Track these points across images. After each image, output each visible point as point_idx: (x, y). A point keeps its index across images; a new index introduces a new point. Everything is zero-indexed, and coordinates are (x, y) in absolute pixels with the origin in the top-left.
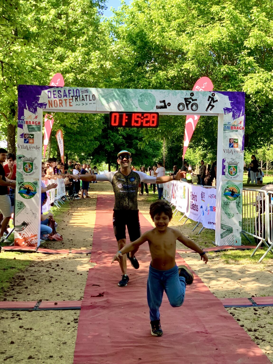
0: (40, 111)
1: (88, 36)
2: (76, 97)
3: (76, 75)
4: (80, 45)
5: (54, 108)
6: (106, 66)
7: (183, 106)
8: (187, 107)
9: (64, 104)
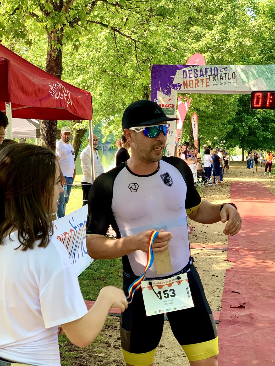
0: (174, 92)
1: (226, 12)
2: (214, 76)
3: (212, 55)
4: (217, 22)
5: (189, 89)
6: (245, 43)
9: (200, 84)
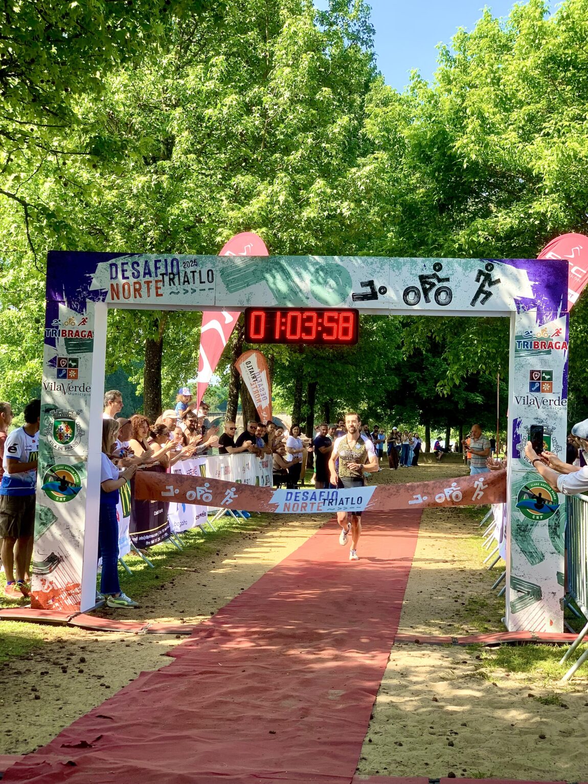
0: (92, 306)
2: (172, 276)
5: (123, 300)
7: (416, 294)
8: (426, 295)
9: (144, 291)
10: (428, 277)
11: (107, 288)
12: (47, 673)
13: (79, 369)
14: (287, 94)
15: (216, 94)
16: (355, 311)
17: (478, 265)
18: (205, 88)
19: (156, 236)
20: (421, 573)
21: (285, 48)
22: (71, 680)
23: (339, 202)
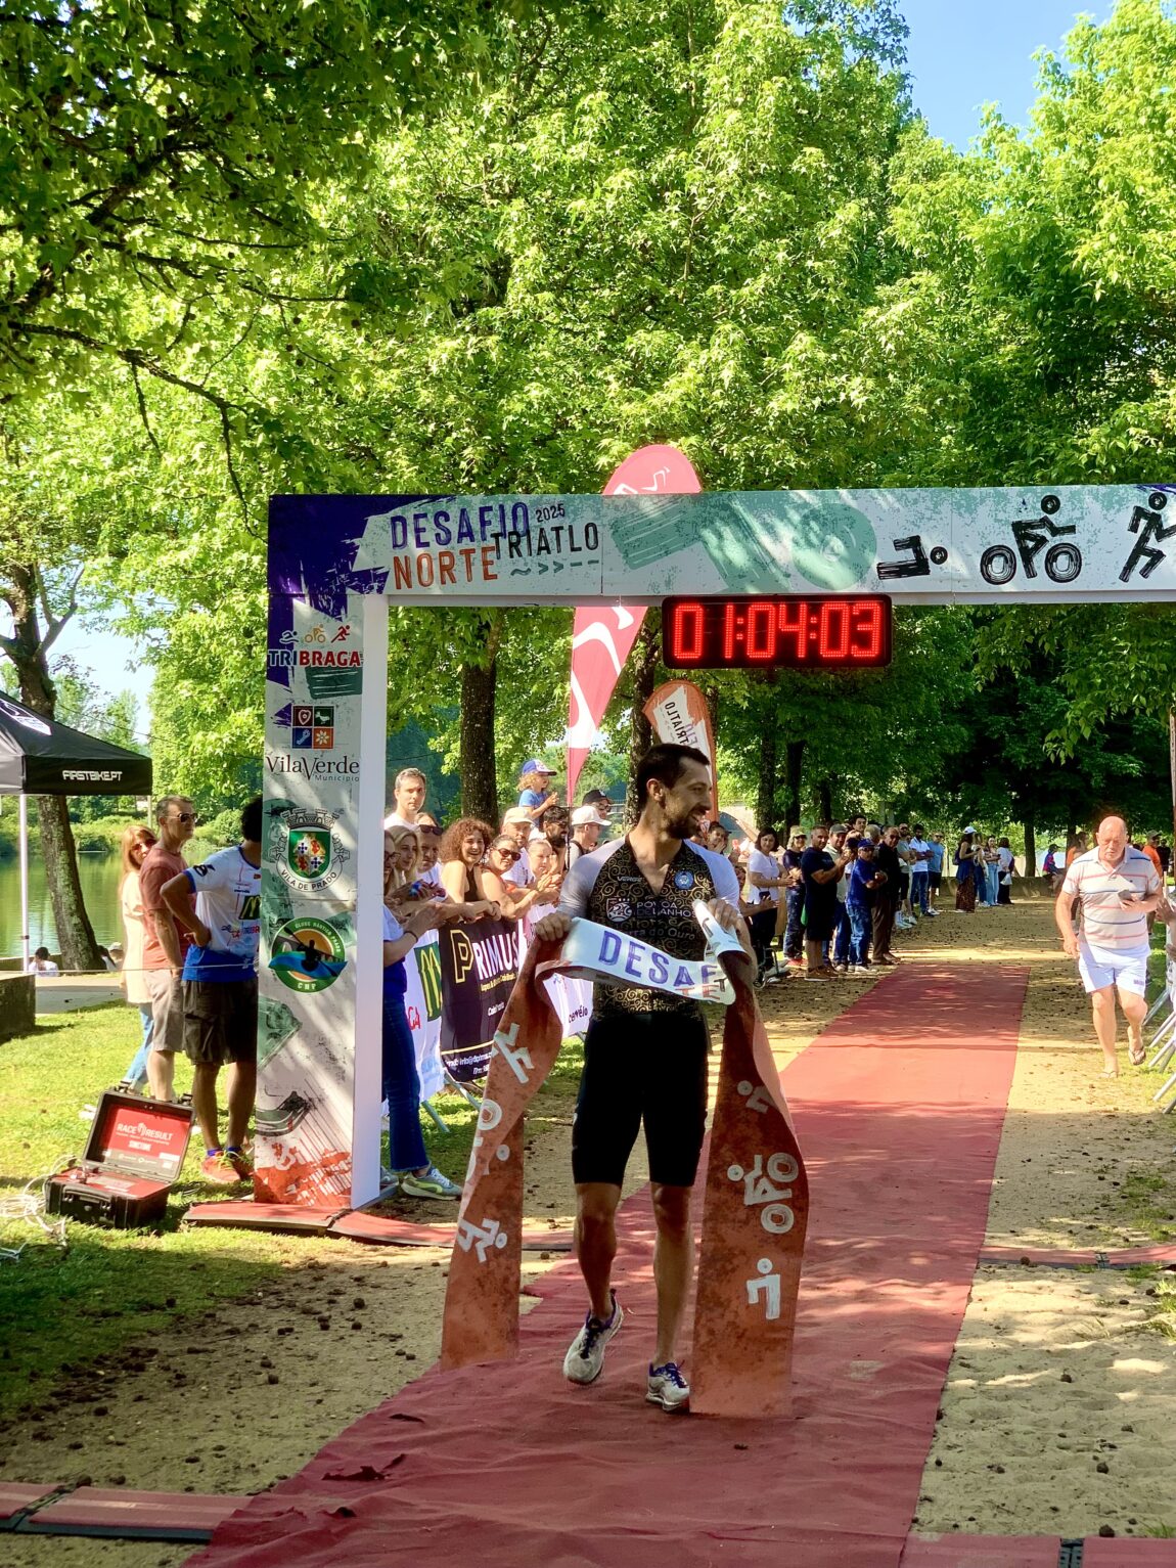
0: (359, 603)
2: (514, 538)
5: (417, 589)
7: (1006, 560)
8: (1027, 562)
9: (460, 569)
10: (1030, 525)
11: (389, 566)
12: (290, 1330)
13: (336, 727)
14: (734, 164)
15: (592, 169)
16: (884, 599)
17: (1134, 496)
18: (568, 159)
19: (477, 457)
20: (1028, 1122)
21: (728, 72)
22: (339, 1344)
23: (843, 378)
